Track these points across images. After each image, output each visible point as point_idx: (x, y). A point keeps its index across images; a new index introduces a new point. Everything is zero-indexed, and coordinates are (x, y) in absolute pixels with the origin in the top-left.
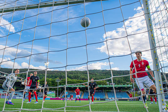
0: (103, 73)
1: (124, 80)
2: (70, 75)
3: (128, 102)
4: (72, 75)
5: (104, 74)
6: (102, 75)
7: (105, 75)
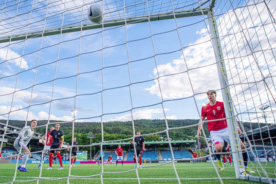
0: (155, 124)
1: (184, 133)
2: (108, 127)
3: (191, 164)
4: (110, 128)
5: (156, 126)
6: (153, 126)
7: (158, 127)
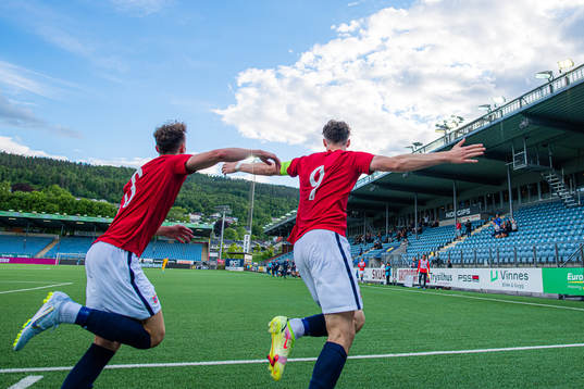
0: (215, 186)
5: (217, 189)
6: (210, 189)
